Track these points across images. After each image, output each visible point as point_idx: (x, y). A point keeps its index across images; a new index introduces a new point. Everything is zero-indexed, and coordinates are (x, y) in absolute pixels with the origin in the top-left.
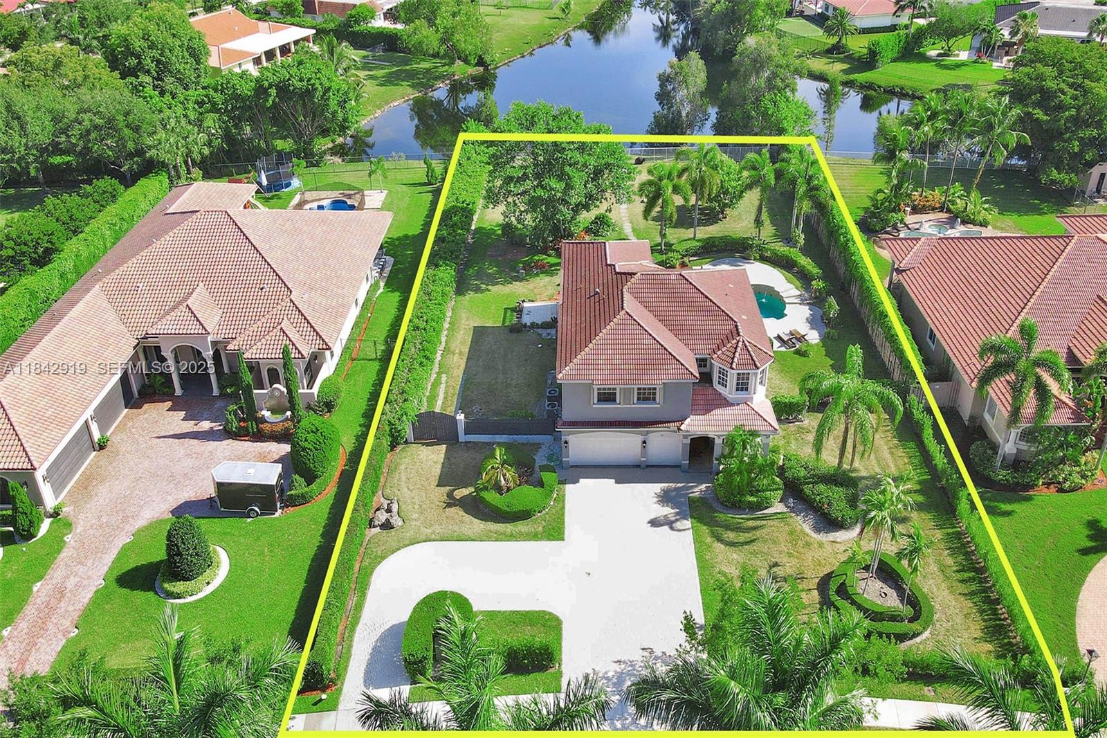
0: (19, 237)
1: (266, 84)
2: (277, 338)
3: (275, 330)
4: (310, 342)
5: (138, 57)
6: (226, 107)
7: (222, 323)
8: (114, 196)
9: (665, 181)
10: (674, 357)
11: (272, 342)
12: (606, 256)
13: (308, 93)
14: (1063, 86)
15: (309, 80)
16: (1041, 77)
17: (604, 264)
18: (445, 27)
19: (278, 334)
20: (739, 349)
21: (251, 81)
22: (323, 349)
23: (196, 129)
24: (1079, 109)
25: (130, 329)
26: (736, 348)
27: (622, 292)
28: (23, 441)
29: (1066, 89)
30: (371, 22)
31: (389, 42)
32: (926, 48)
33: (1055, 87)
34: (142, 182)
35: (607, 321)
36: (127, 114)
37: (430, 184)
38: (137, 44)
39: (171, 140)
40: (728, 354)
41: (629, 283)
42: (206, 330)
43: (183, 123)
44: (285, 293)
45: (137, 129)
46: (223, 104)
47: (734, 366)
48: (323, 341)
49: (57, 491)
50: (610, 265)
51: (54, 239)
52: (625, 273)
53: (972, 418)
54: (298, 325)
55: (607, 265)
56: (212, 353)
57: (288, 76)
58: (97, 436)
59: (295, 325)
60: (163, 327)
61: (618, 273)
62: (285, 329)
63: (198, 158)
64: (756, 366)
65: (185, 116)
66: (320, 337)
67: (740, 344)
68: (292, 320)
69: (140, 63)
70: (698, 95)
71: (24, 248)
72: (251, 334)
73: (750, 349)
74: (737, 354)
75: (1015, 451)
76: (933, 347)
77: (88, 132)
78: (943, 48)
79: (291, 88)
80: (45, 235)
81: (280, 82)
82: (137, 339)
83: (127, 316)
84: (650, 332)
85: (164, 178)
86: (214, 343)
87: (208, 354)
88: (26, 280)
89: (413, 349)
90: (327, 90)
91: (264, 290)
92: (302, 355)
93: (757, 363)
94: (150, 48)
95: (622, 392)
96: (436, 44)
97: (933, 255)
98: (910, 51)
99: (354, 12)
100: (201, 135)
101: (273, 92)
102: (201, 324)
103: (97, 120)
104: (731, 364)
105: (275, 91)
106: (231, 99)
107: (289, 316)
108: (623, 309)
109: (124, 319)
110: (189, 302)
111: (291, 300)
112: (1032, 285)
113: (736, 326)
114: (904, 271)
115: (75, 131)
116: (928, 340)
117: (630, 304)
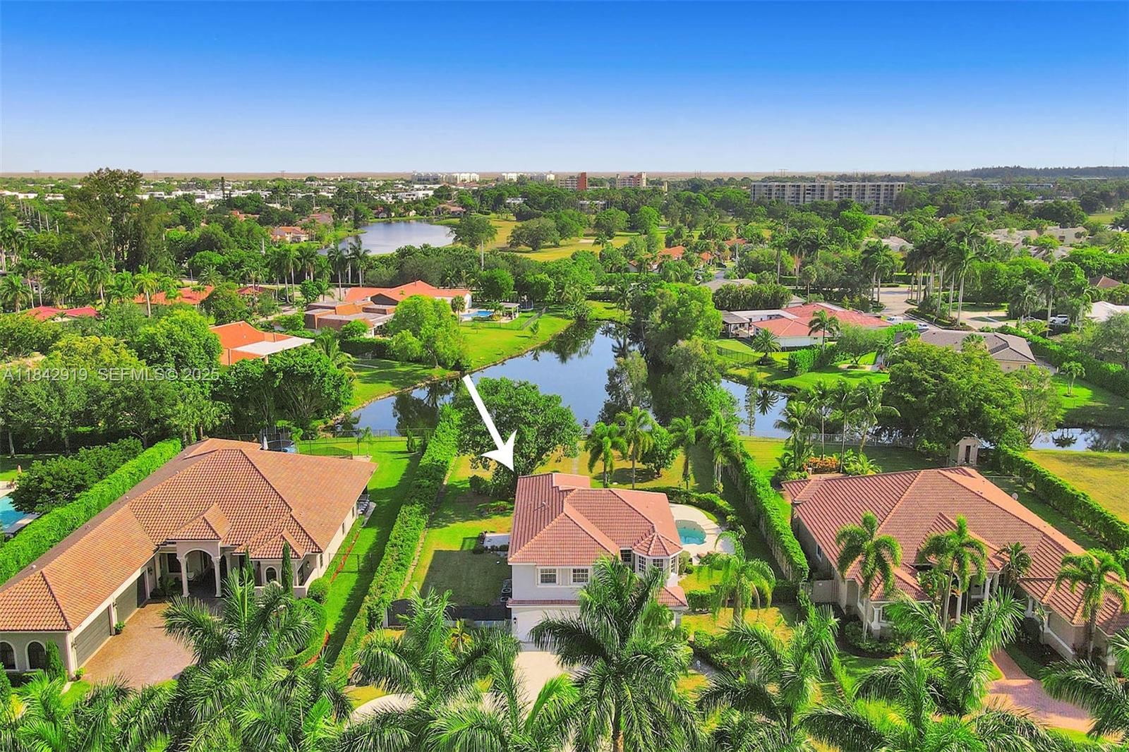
0: (57, 474)
1: (275, 370)
2: (278, 543)
3: (276, 537)
4: (305, 547)
5: (161, 351)
6: (238, 387)
7: (231, 533)
8: (135, 453)
9: (606, 438)
10: (602, 546)
11: (273, 546)
12: (552, 481)
13: (308, 377)
14: (926, 376)
15: (310, 367)
16: (910, 370)
17: (550, 487)
18: (428, 337)
19: (279, 540)
20: (654, 542)
21: (261, 367)
22: (316, 552)
23: (211, 403)
24: (939, 393)
25: (152, 537)
26: (651, 541)
27: (563, 503)
28: (63, 609)
29: (929, 378)
30: (362, 335)
31: (379, 351)
32: (838, 363)
33: (920, 377)
34: (159, 444)
35: (550, 520)
36: (153, 389)
37: (410, 452)
38: (162, 341)
39: (189, 411)
40: (646, 545)
41: (568, 496)
42: (218, 536)
43: (200, 397)
44: (286, 511)
45: (160, 401)
46: (235, 384)
47: (650, 553)
48: (316, 546)
49: (80, 659)
50: (555, 487)
51: (86, 477)
52: (566, 491)
53: (848, 607)
54: (296, 534)
55: (552, 488)
56: (220, 557)
57: (293, 363)
58: (115, 623)
59: (293, 534)
60: (182, 534)
61: (561, 491)
62: (285, 536)
63: (210, 427)
64: (667, 553)
65: (203, 393)
66: (314, 543)
67: (655, 538)
68: (291, 531)
69: (162, 356)
70: (640, 386)
71: (61, 482)
72: (255, 541)
73: (663, 541)
74: (652, 545)
75: (879, 628)
76: (820, 559)
77: (119, 402)
78: (852, 362)
79: (295, 373)
80: (79, 473)
81: (287, 367)
82: (157, 545)
83: (150, 528)
84: (584, 528)
85: (178, 442)
86: (223, 549)
87: (216, 559)
88: (57, 511)
89: (391, 560)
90: (324, 375)
91: (268, 509)
92: (298, 555)
93: (668, 551)
94: (172, 344)
95: (561, 572)
96: (418, 349)
97: (821, 492)
98: (823, 362)
99: (349, 326)
100: (214, 409)
101: (281, 375)
102: (214, 532)
103: (128, 393)
104: (648, 552)
105: (282, 374)
106: (243, 380)
107: (289, 528)
108: (562, 512)
109: (147, 529)
110: (205, 515)
111: (291, 515)
112: (889, 506)
113: (653, 527)
114: (798, 504)
115: (107, 402)
116: (817, 555)
117: (568, 509)
